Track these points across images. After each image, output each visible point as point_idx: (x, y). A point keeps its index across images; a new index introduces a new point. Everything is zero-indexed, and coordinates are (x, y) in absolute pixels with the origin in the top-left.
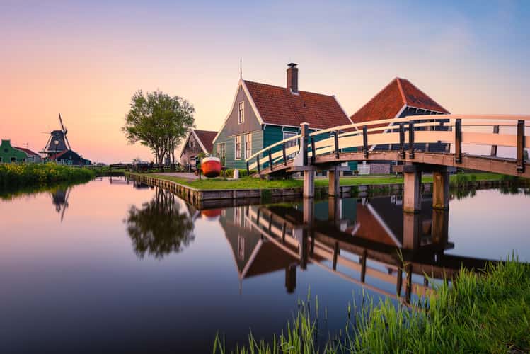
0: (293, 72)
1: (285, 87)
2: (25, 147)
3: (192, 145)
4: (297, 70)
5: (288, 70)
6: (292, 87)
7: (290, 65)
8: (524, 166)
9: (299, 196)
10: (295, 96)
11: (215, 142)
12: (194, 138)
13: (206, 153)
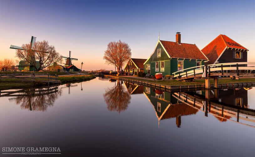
0: (179, 36)
1: (175, 42)
3: (130, 64)
4: (180, 35)
5: (176, 35)
6: (178, 42)
7: (177, 33)
10: (180, 45)
11: (145, 64)
12: (131, 61)
13: (138, 68)
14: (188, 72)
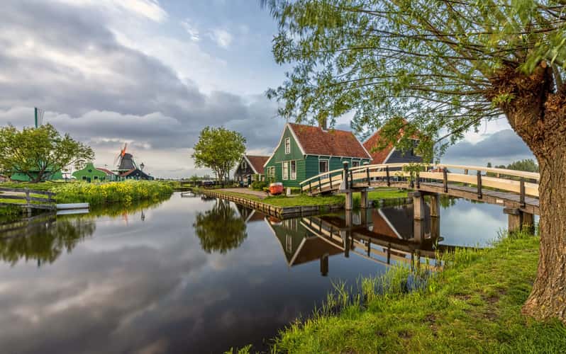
1: (318, 126)
2: (104, 168)
3: (244, 166)
6: (323, 126)
8: (481, 195)
9: (342, 208)
10: (325, 133)
11: (266, 166)
12: (246, 161)
13: (256, 173)
14: (333, 179)
